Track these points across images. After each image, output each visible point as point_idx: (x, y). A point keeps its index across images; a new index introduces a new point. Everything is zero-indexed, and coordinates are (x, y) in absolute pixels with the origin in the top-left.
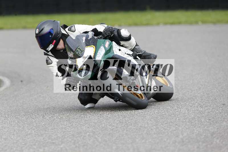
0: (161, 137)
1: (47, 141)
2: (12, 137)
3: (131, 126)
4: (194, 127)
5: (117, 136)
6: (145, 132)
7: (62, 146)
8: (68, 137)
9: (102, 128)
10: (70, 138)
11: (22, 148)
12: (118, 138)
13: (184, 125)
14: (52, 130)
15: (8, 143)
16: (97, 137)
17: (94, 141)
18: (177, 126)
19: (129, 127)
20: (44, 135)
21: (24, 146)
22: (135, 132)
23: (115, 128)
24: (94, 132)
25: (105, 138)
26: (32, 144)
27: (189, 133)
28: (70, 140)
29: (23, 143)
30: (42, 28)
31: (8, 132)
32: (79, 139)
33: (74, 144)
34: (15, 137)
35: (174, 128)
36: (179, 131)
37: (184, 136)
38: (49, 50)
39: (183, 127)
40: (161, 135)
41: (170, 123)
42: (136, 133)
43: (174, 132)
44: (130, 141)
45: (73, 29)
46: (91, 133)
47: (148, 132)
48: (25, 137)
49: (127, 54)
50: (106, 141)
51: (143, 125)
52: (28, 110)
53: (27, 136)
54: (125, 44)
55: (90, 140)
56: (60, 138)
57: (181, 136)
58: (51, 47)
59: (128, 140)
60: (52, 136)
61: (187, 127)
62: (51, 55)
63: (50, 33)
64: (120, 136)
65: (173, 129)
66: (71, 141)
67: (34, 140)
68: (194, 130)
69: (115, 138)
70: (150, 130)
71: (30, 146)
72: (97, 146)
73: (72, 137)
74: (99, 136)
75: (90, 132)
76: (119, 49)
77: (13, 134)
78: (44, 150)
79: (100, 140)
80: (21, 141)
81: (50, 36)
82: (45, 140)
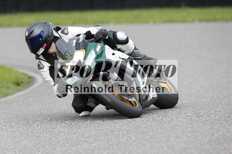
0: (196, 135)
1: (80, 139)
2: (45, 135)
3: (165, 125)
4: (230, 125)
5: (151, 135)
6: (180, 130)
7: (95, 145)
8: (101, 135)
9: (135, 126)
10: (103, 136)
11: (54, 146)
12: (152, 137)
13: (219, 124)
14: (85, 129)
15: (41, 141)
16: (130, 135)
17: (128, 139)
18: (212, 125)
19: (163, 126)
20: (78, 133)
21: (56, 144)
22: (169, 130)
23: (149, 126)
24: (128, 130)
25: (139, 137)
26: (64, 142)
27: (224, 131)
28: (103, 138)
29: (56, 141)
30: (32, 31)
31: (40, 130)
32: (113, 138)
33: (108, 143)
34: (48, 135)
35: (210, 127)
36: (214, 130)
37: (219, 134)
38: (39, 54)
39: (218, 125)
40: (196, 134)
41: (205, 122)
42: (170, 132)
43: (210, 131)
44: (164, 139)
45: (66, 31)
46: (124, 132)
47: (182, 131)
48: (58, 135)
49: (122, 59)
50: (140, 140)
51: (177, 123)
52: (61, 108)
53: (60, 135)
54: (122, 47)
55: (123, 138)
56: (93, 136)
57: (216, 135)
58: (42, 50)
59: (162, 139)
60: (85, 134)
61: (223, 126)
62: (43, 59)
63: (40, 36)
64: (154, 135)
65: (208, 127)
66: (104, 140)
67: (67, 138)
68: (230, 128)
69: (149, 136)
70: (185, 128)
71: (63, 144)
72: (131, 144)
73: (105, 135)
74: (132, 135)
75: (124, 130)
76: (112, 53)
77: (46, 133)
78: (77, 148)
79: (134, 138)
80: (53, 139)
81: (40, 39)
82: (78, 139)
